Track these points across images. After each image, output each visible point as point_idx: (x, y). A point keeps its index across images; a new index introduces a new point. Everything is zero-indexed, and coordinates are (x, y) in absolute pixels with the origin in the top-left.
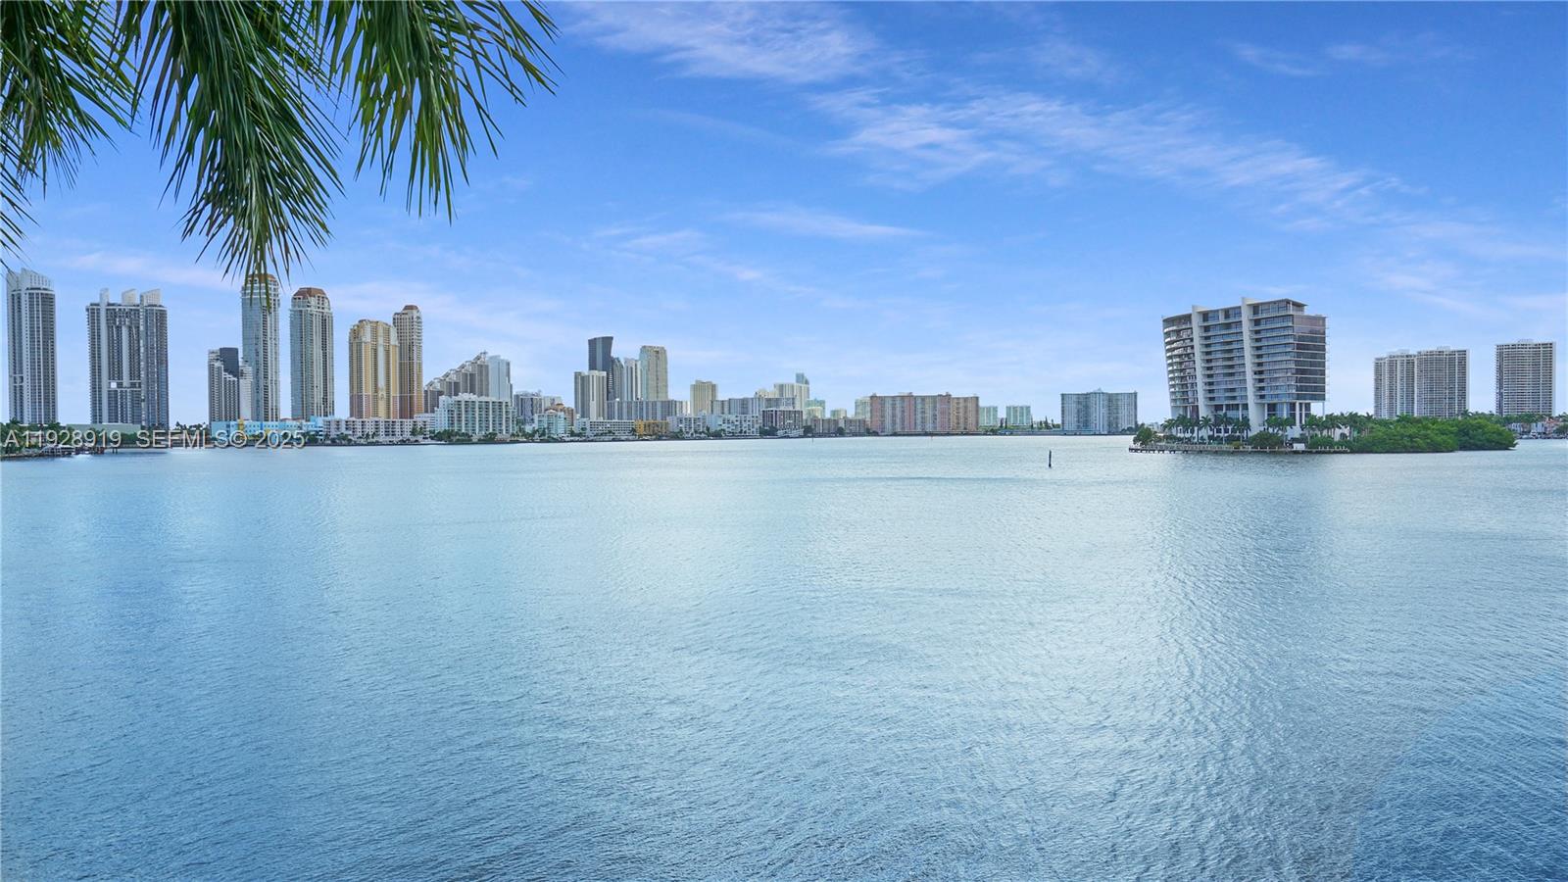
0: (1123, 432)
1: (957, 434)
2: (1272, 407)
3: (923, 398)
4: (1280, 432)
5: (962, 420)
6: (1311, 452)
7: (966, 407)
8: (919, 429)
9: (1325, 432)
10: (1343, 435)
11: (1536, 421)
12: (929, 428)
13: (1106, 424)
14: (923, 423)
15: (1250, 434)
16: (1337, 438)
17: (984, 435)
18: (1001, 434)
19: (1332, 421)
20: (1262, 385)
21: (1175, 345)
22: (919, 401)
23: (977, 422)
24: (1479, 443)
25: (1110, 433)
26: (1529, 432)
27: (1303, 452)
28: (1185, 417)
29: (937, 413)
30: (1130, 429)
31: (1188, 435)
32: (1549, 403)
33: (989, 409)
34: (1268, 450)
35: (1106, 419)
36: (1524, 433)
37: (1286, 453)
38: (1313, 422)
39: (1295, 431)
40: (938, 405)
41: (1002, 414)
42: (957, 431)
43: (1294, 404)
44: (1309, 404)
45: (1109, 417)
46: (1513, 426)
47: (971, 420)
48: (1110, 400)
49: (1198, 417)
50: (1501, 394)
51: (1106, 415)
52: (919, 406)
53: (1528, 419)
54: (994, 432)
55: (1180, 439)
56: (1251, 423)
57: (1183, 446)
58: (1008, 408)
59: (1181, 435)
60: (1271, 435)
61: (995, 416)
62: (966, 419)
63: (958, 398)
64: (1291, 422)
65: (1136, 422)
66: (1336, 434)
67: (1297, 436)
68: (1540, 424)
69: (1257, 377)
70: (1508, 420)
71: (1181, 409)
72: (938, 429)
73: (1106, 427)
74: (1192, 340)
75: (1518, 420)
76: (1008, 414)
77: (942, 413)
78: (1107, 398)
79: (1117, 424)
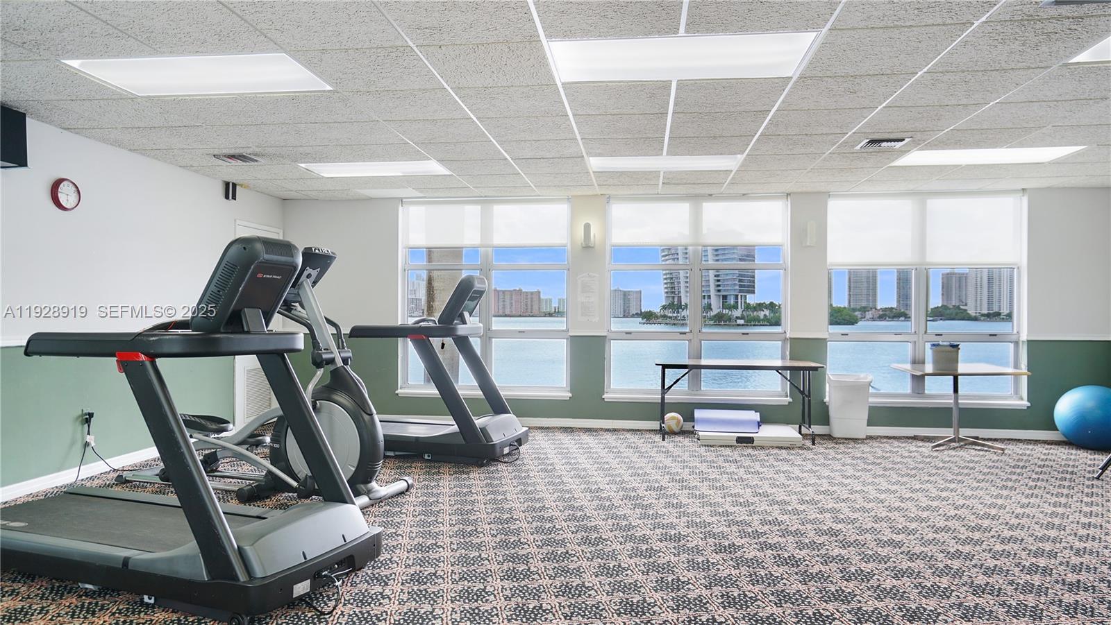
0: (633, 316)
1: (526, 316)
2: (725, 297)
3: (504, 292)
4: (730, 312)
5: (529, 307)
6: (747, 325)
7: (532, 298)
8: (501, 313)
9: (755, 313)
10: (765, 315)
11: (868, 311)
12: (508, 312)
13: (622, 310)
14: (504, 307)
15: (712, 314)
16: (762, 317)
17: (545, 316)
18: (555, 316)
19: (760, 307)
20: (719, 283)
21: (667, 257)
22: (501, 294)
23: (539, 308)
24: (839, 321)
25: (624, 316)
26: (865, 317)
27: (743, 325)
28: (673, 303)
29: (513, 301)
30: (637, 314)
31: (675, 315)
32: (875, 301)
33: (546, 300)
34: (722, 323)
35: (622, 307)
36: (862, 318)
37: (733, 325)
38: (748, 307)
39: (737, 313)
40: (514, 297)
41: (555, 304)
42: (527, 314)
43: (737, 296)
44: (746, 296)
45: (624, 306)
46: (857, 313)
47: (536, 307)
48: (625, 295)
49: (681, 303)
50: (850, 295)
51: (622, 305)
52: (501, 297)
53: (864, 310)
54: (550, 315)
55: (670, 318)
56: (712, 307)
57: (673, 322)
58: (560, 300)
59: (670, 315)
60: (725, 315)
61: (550, 305)
62: (532, 306)
63: (527, 292)
64: (736, 307)
65: (641, 310)
66: (761, 314)
67: (739, 315)
68: (870, 312)
69: (716, 278)
70: (854, 310)
71: (671, 299)
72: (514, 313)
73: (622, 313)
74: (677, 254)
75: (859, 310)
76: (559, 303)
77: (517, 301)
78: (622, 293)
79: (629, 310)
